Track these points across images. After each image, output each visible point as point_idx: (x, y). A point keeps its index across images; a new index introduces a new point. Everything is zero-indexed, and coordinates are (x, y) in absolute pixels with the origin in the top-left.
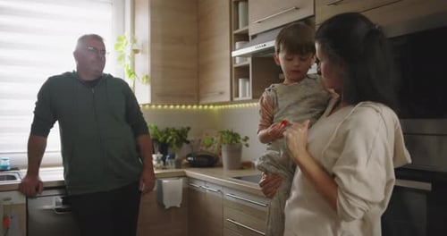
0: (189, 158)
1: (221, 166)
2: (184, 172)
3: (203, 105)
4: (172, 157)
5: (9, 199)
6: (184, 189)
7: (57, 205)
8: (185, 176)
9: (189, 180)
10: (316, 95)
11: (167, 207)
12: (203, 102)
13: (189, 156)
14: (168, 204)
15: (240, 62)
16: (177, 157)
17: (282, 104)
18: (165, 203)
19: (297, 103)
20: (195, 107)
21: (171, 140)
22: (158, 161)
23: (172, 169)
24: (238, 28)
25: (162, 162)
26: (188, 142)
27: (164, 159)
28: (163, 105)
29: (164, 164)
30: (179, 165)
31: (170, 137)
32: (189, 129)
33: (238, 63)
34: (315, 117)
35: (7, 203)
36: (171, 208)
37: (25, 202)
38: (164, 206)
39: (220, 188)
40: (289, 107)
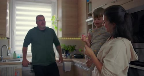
0: (75, 55)
1: (84, 58)
2: (72, 60)
3: (79, 38)
4: (69, 55)
5: (16, 67)
6: (72, 66)
7: (31, 69)
8: (72, 61)
9: (74, 63)
10: (106, 33)
11: (66, 71)
12: (79, 37)
13: (75, 54)
14: (66, 70)
15: (90, 23)
16: (71, 55)
17: (94, 36)
18: (65, 70)
19: (99, 36)
20: (76, 38)
21: (69, 49)
22: (64, 56)
23: (69, 59)
24: (89, 12)
25: (65, 57)
26: (76, 50)
27: (66, 56)
28: (65, 38)
29: (66, 57)
30: (71, 58)
31: (69, 48)
32: (75, 45)
33: (89, 24)
34: (104, 40)
35: (16, 68)
36: (67, 72)
37: (21, 68)
38: (65, 71)
39: (82, 66)
40: (96, 37)
